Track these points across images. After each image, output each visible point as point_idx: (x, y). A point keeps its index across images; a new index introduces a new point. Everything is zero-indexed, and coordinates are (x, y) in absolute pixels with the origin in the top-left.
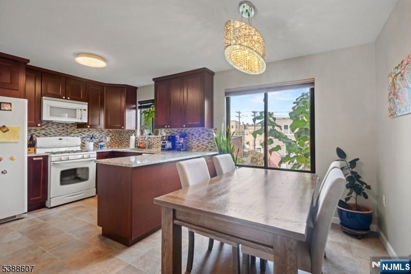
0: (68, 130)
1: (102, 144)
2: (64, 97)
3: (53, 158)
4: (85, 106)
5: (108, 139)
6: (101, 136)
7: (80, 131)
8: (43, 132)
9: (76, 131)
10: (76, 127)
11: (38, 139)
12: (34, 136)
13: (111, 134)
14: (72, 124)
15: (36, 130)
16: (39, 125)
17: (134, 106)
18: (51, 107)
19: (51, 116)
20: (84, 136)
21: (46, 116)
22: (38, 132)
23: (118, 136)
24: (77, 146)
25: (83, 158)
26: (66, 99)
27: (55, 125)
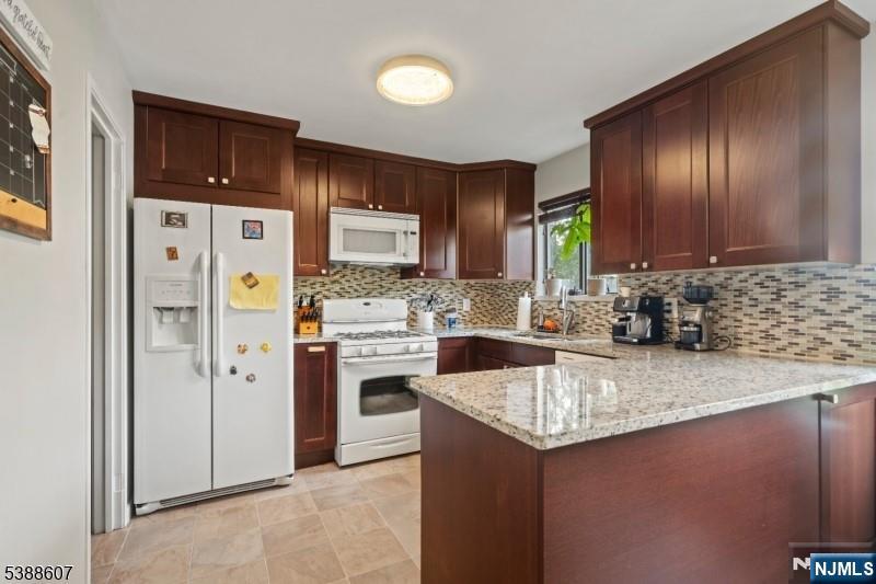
0: (383, 283)
1: (452, 316)
2: (371, 206)
3: (346, 350)
4: (414, 223)
5: (467, 306)
6: (451, 296)
7: (407, 284)
8: (337, 288)
9: (399, 286)
10: (399, 275)
11: (326, 303)
12: (317, 297)
13: (473, 293)
14: (391, 268)
15: (324, 285)
16: (324, 272)
17: (529, 217)
18: (345, 230)
19: (345, 250)
20: (414, 296)
21: (336, 254)
22: (327, 287)
23: (488, 296)
24: (399, 320)
25: (408, 352)
26: (375, 208)
27: (357, 272)
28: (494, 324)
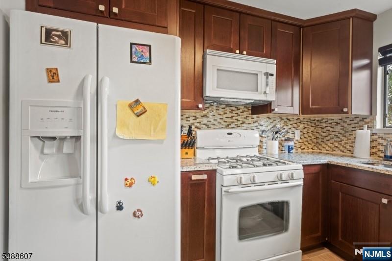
0: (239, 118)
1: (291, 144)
2: (238, 51)
5: (297, 137)
6: (287, 128)
7: (255, 119)
8: (205, 120)
9: (250, 120)
10: (250, 112)
11: (198, 132)
12: (193, 127)
13: (302, 126)
14: (246, 106)
15: (196, 118)
16: (200, 106)
18: (218, 70)
19: (217, 87)
20: (263, 129)
21: (211, 90)
22: (198, 120)
23: (312, 129)
24: (253, 147)
25: (280, 179)
26: (241, 53)
27: (220, 109)
28: (316, 150)
